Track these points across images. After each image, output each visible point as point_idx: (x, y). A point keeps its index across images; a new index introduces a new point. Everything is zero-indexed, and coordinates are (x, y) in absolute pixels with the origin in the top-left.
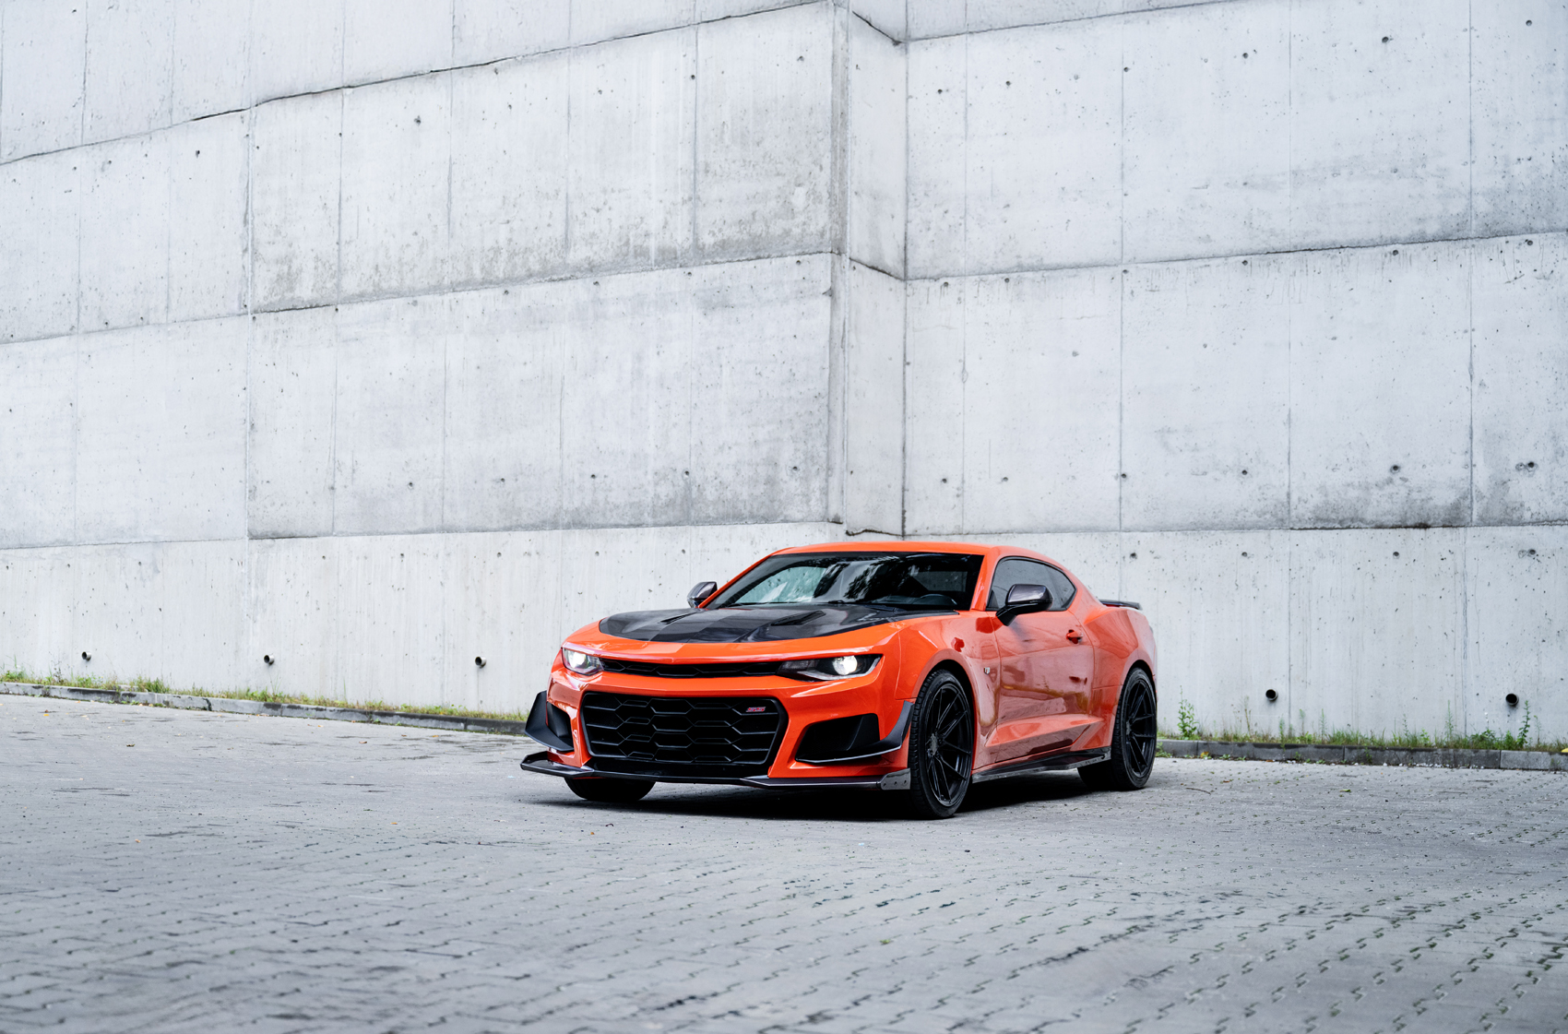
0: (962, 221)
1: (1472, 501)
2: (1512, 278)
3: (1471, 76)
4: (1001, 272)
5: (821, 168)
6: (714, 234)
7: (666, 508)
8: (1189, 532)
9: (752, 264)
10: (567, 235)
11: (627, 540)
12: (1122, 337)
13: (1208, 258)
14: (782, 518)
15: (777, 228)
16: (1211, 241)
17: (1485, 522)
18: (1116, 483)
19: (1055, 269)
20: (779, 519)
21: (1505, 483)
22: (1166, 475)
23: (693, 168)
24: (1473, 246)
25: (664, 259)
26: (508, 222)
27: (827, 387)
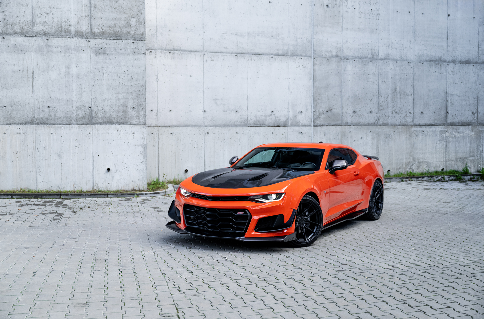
0: (156, 33)
1: (289, 120)
2: (298, 67)
3: (289, 15)
4: (168, 50)
5: (141, 13)
6: (99, 29)
7: (82, 119)
8: (222, 127)
9: (115, 41)
10: (33, 21)
11: (65, 129)
12: (204, 72)
13: (227, 53)
14: (129, 123)
15: (125, 30)
16: (227, 49)
17: (292, 125)
18: (203, 113)
19: (184, 51)
20: (128, 124)
21: (296, 116)
22: (216, 111)
23: (89, 5)
24: (289, 58)
25: (78, 35)
26: (3, 12)
27: (145, 83)
